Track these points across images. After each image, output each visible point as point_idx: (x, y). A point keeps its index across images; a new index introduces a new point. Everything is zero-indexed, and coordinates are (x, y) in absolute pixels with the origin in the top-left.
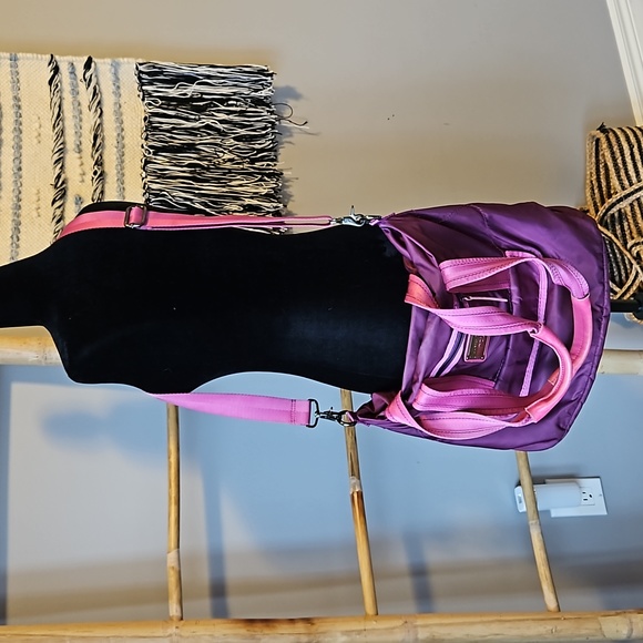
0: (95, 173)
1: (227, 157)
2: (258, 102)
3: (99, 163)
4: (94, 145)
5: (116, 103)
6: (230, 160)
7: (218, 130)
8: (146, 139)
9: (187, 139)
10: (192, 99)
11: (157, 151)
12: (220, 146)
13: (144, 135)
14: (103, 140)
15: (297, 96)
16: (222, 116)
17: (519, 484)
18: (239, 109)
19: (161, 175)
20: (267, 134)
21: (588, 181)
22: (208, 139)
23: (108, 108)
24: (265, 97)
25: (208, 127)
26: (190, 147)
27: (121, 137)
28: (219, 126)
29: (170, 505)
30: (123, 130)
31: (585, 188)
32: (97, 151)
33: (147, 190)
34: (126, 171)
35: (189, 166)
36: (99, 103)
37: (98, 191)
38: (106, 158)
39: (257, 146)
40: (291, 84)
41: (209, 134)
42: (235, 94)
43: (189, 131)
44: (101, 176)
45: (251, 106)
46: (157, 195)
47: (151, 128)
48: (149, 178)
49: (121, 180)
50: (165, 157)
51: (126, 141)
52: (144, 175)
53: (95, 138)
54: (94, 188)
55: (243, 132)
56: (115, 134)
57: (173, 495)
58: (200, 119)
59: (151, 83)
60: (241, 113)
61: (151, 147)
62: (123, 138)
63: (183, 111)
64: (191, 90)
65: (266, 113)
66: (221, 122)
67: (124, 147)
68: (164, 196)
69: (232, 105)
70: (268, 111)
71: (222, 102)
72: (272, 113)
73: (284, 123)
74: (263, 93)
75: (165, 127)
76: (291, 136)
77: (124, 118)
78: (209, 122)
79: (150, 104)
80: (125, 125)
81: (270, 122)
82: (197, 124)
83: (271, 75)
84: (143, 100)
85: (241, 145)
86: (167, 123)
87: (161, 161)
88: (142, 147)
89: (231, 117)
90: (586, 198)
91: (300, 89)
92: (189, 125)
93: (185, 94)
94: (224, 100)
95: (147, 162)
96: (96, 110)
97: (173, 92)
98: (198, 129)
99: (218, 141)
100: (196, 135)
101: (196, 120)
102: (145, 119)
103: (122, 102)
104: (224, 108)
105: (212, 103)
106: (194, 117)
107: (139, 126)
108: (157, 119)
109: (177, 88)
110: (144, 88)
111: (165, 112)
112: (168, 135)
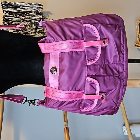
1: (28, 28)
2: (38, 13)
8: (4, 23)
9: (16, 23)
10: (18, 12)
13: (3, 21)
15: (51, 14)
17: (124, 125)
18: (32, 15)
21: (138, 36)
24: (41, 12)
25: (23, 20)
28: (26, 20)
31: (137, 38)
41: (23, 22)
42: (31, 11)
43: (17, 21)
45: (36, 15)
47: (5, 20)
55: (33, 21)
58: (20, 17)
59: (6, 8)
63: (15, 15)
64: (18, 10)
65: (40, 16)
66: (27, 18)
69: (30, 14)
71: (28, 13)
75: (10, 19)
78: (23, 18)
79: (5, 13)
81: (42, 19)
82: (19, 19)
83: (42, 6)
84: (3, 12)
86: (10, 18)
89: (30, 17)
90: (137, 40)
92: (17, 19)
93: (16, 11)
97: (13, 10)
100: (19, 22)
102: (3, 17)
104: (28, 15)
105: (24, 14)
106: (18, 17)
107: (2, 19)
108: (7, 17)
109: (14, 9)
110: (4, 9)
111: (10, 15)
112: (11, 22)
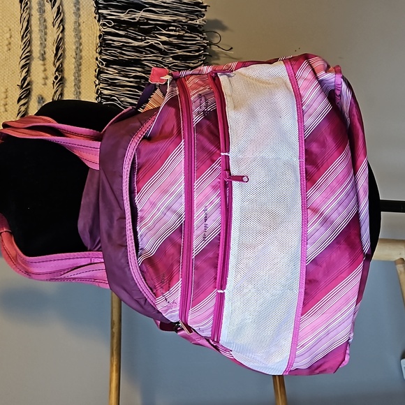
0: (56, 78)
2: (193, 29)
3: (60, 70)
4: (56, 55)
5: (75, 22)
7: (160, 50)
8: (100, 53)
9: (134, 55)
10: (139, 23)
11: (109, 63)
12: (161, 63)
13: (99, 50)
14: (64, 51)
15: (224, 28)
16: (164, 38)
18: (178, 33)
19: (112, 83)
20: (200, 55)
22: (151, 56)
23: (69, 26)
24: (199, 25)
25: (151, 46)
26: (137, 63)
27: (79, 50)
28: (161, 46)
30: (81, 44)
32: (58, 60)
33: (100, 95)
34: (83, 78)
35: (135, 77)
36: (62, 21)
37: (58, 93)
38: (65, 66)
39: (191, 65)
40: (219, 18)
41: (153, 53)
42: (174, 21)
43: (136, 49)
44: (61, 81)
45: (187, 32)
46: (107, 100)
47: (104, 44)
48: (102, 85)
49: (78, 85)
50: (115, 69)
51: (83, 54)
52: (97, 83)
53: (57, 49)
54: (55, 90)
55: (180, 52)
56: (74, 47)
58: (145, 39)
59: (106, 8)
60: (179, 37)
61: (104, 60)
62: (81, 51)
63: (131, 31)
64: (139, 15)
65: (199, 38)
66: (164, 43)
67: (81, 58)
68: (114, 100)
69: (172, 30)
70: (201, 38)
71: (164, 27)
72: (204, 39)
73: (214, 48)
74: (198, 22)
75: (116, 44)
76: (218, 59)
77: (82, 34)
78: (152, 41)
79: (104, 25)
80: (83, 40)
81: (202, 46)
82: (142, 44)
83: (205, 7)
84: (99, 21)
85: (178, 62)
86: (118, 41)
87: (112, 72)
88: (97, 59)
89: (171, 39)
91: (226, 23)
92: (136, 44)
93: (134, 19)
94: (166, 25)
95: (100, 72)
96: (59, 27)
97: (124, 17)
98: (144, 47)
99: (160, 59)
100: (141, 52)
101: (142, 40)
102: (100, 36)
103: (81, 21)
104: (165, 32)
105: (155, 27)
106: (140, 38)
107: (95, 42)
108: (110, 37)
109: (128, 13)
110: (100, 11)
111: (117, 31)
112: (119, 51)
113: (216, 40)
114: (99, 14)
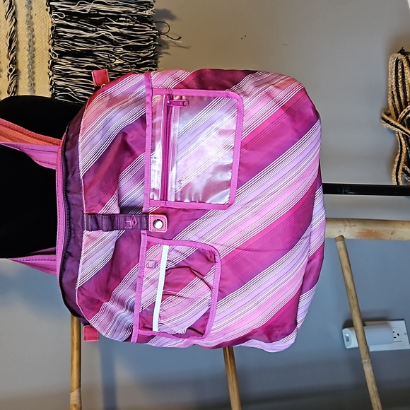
0: (11, 70)
1: (118, 62)
2: (143, 19)
3: (14, 62)
4: (10, 47)
5: (28, 15)
6: (120, 65)
7: (111, 40)
8: (53, 45)
9: (86, 46)
10: (90, 15)
11: (62, 55)
12: (112, 53)
13: (51, 42)
14: (17, 43)
15: (172, 18)
16: (115, 29)
18: (128, 24)
19: (65, 75)
20: (150, 45)
21: (390, 92)
22: (102, 47)
23: (22, 18)
24: (148, 16)
25: (103, 37)
26: (89, 53)
27: (32, 42)
28: (112, 37)
29: (72, 350)
30: (33, 36)
31: (388, 97)
32: (12, 52)
33: (54, 86)
34: (36, 70)
35: (87, 68)
36: (14, 14)
37: (13, 85)
38: (20, 58)
39: (142, 55)
40: (168, 8)
41: (104, 44)
42: (124, 12)
43: (87, 40)
44: (15, 73)
45: (137, 23)
46: (61, 91)
47: (56, 36)
48: (55, 77)
50: (68, 60)
51: (36, 46)
52: (51, 74)
53: (11, 42)
54: (9, 82)
55: (130, 43)
56: (27, 40)
57: (75, 342)
58: (96, 31)
59: (57, 0)
60: (129, 28)
61: (57, 51)
62: (34, 43)
63: (83, 23)
64: (90, 7)
65: (149, 29)
66: (114, 34)
67: (34, 50)
68: (67, 91)
69: (122, 21)
70: (151, 28)
71: (114, 18)
72: (154, 29)
73: (164, 38)
74: (147, 13)
75: (68, 35)
76: (168, 48)
77: (35, 27)
78: (103, 33)
79: (56, 17)
80: (36, 33)
81: (152, 36)
82: (94, 35)
84: (50, 13)
85: (129, 52)
86: (70, 33)
87: (65, 64)
88: (50, 51)
89: (121, 30)
90: (388, 104)
91: (174, 12)
92: (88, 35)
93: (85, 11)
94: (116, 16)
95: (53, 64)
96: (11, 20)
97: (75, 9)
98: (95, 38)
99: (111, 50)
100: (93, 43)
101: (93, 32)
102: (52, 28)
103: (33, 13)
104: (115, 23)
105: (106, 19)
106: (91, 29)
107: (47, 34)
108: (62, 29)
109: (79, 5)
110: (51, 3)
111: (68, 23)
112: (71, 42)
113: (165, 30)
114: (50, 6)
